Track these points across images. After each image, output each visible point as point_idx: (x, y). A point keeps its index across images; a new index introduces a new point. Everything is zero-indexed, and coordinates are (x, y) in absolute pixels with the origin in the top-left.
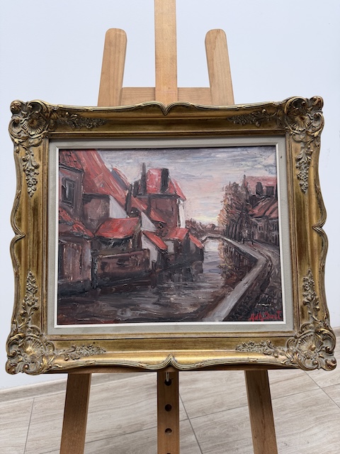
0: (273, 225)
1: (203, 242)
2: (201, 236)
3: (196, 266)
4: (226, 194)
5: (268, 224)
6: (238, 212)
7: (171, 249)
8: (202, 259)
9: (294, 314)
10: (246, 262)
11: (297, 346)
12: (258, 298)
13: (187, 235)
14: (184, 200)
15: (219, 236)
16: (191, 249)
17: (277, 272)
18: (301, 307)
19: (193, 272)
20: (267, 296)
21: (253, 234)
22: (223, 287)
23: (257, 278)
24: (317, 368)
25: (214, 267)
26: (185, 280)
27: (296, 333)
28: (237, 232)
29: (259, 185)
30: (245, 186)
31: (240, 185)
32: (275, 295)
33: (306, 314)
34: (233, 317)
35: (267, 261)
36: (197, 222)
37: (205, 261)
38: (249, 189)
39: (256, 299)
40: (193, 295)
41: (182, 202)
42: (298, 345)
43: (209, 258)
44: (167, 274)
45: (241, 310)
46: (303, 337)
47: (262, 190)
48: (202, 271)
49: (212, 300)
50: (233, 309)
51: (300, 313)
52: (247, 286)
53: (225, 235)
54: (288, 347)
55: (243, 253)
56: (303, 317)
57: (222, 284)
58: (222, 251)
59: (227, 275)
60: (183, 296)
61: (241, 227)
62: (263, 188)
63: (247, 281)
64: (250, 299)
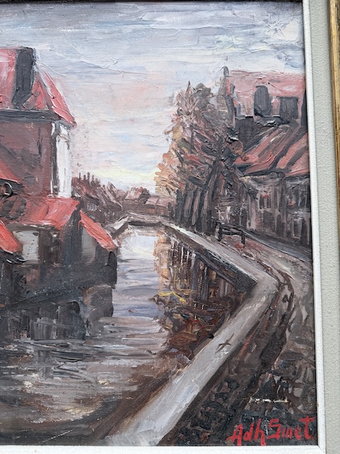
0: (296, 193)
1: (116, 234)
2: (112, 220)
3: (95, 297)
4: (179, 113)
5: (284, 190)
6: (209, 159)
7: (31, 252)
8: (113, 280)
12: (253, 383)
13: (76, 216)
14: (72, 124)
15: (159, 219)
16: (85, 252)
17: (304, 314)
19: (87, 313)
20: (277, 378)
21: (245, 216)
22: (163, 354)
23: (254, 331)
25: (143, 300)
26: (63, 334)
28: (204, 212)
29: (262, 94)
30: (227, 95)
31: (215, 91)
32: (297, 374)
36: (102, 183)
37: (121, 284)
38: (237, 103)
40: (84, 374)
41: (64, 131)
43: (130, 276)
44: (17, 317)
45: (207, 414)
47: (269, 105)
48: (109, 312)
49: (135, 388)
50: (189, 413)
53: (172, 218)
55: (218, 264)
57: (160, 346)
58: (165, 257)
59: (176, 322)
60: (57, 378)
61: (214, 198)
62: (272, 102)
63: (227, 339)
64: (234, 385)
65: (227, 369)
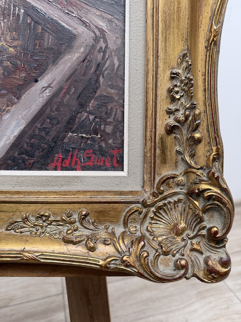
9: (145, 156)
10: (49, 40)
11: (146, 224)
17: (117, 63)
18: (162, 139)
20: (91, 117)
24: (184, 276)
27: (146, 196)
33: (171, 154)
34: (14, 159)
35: (96, 40)
39: (68, 123)
42: (148, 220)
46: (161, 204)
50: (16, 144)
51: (158, 151)
52: (48, 93)
54: (125, 224)
56: (164, 161)
59: (5, 68)
63: (49, 82)
64: (55, 122)
65: (49, 108)
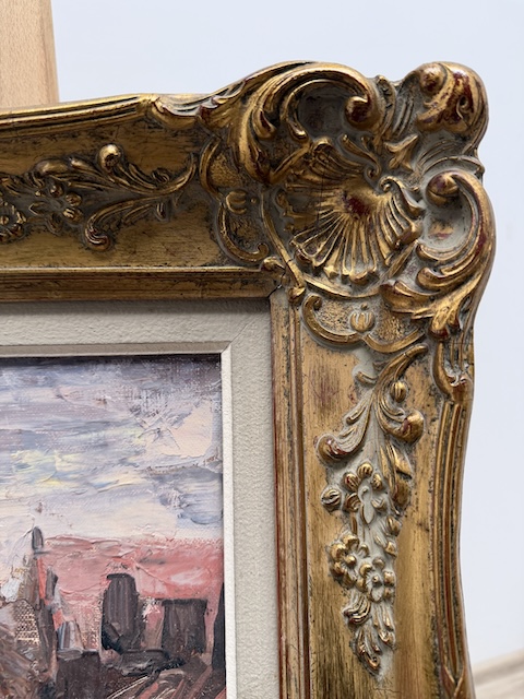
29: (120, 592)
47: (138, 623)
62: (145, 613)
